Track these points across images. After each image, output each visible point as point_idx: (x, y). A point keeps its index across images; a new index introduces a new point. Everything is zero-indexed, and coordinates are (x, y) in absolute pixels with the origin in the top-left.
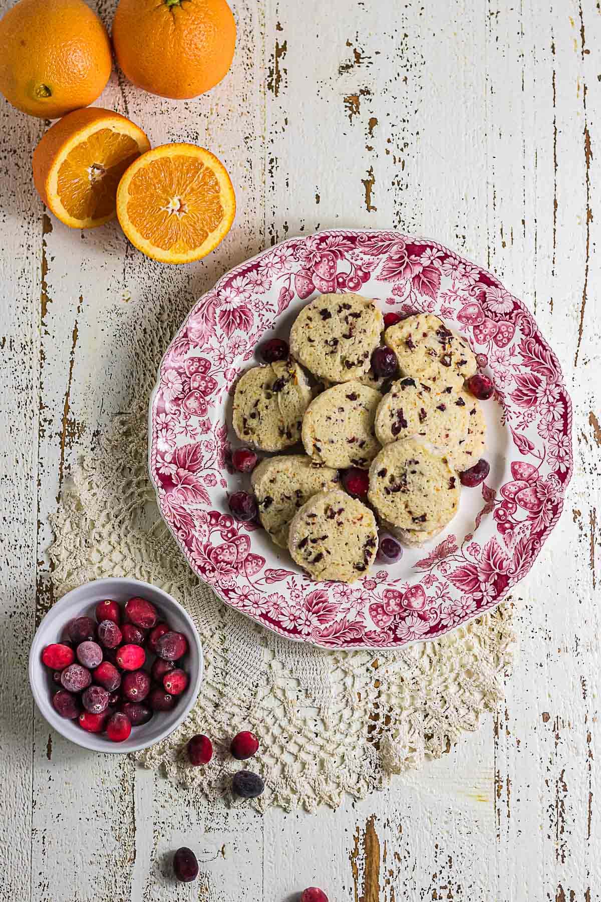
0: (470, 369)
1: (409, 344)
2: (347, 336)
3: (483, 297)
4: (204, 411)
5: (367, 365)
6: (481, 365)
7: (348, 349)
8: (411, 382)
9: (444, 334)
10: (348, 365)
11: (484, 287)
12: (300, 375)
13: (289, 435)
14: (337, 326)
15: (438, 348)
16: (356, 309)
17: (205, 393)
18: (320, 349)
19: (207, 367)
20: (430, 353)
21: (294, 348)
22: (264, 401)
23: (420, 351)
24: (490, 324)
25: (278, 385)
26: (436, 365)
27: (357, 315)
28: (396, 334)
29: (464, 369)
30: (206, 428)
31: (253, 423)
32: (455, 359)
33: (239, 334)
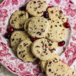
0: (65, 21)
1: (52, 12)
2: (39, 7)
3: (70, 6)
4: (4, 21)
5: (42, 14)
6: (67, 20)
7: (39, 10)
8: (50, 19)
9: (61, 12)
10: (38, 13)
11: (70, 3)
12: (27, 14)
13: (21, 26)
14: (37, 5)
15: (59, 14)
16: (42, 2)
17: (5, 17)
18: (33, 9)
19: (7, 11)
20: (57, 15)
21: (27, 8)
22: (18, 18)
23: (55, 14)
24: (70, 12)
25: (22, 15)
26: (57, 18)
27: (41, 3)
28: (50, 10)
29: (63, 20)
30: (4, 24)
31: (14, 22)
32: (62, 17)
33: (15, 6)
